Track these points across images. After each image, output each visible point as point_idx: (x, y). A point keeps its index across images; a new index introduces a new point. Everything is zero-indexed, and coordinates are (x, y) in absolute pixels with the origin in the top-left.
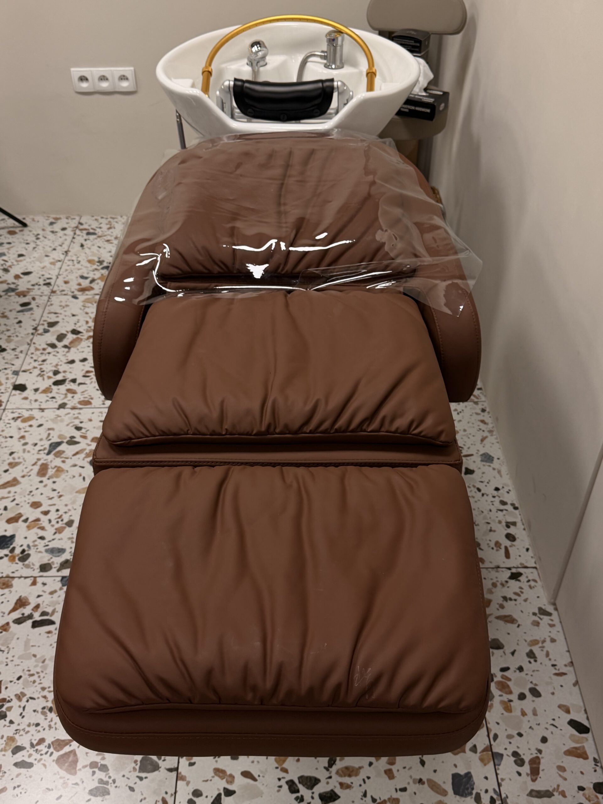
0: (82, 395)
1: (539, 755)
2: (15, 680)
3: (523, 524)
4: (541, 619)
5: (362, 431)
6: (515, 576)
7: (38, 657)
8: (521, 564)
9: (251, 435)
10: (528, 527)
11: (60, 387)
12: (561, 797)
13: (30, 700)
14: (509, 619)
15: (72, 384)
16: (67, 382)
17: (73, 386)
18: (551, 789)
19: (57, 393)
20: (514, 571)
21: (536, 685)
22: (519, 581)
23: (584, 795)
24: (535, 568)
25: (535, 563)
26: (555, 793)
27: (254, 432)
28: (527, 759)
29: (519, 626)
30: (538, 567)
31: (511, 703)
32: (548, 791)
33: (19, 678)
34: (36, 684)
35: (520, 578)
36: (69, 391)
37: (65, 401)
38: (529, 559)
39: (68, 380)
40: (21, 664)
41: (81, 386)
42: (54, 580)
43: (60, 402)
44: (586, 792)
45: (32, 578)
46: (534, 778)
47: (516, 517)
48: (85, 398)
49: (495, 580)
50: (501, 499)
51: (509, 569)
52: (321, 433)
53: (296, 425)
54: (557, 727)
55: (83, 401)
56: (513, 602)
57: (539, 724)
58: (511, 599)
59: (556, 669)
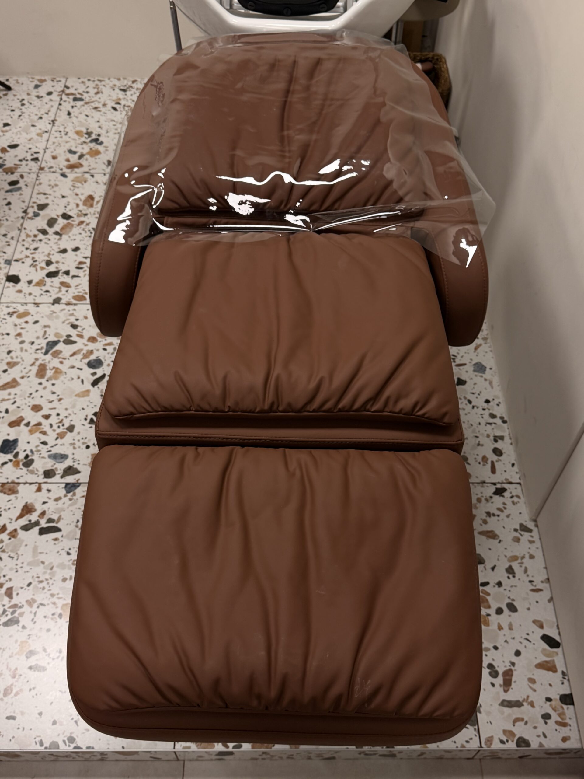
0: (76, 289)
1: (512, 668)
2: (25, 586)
3: (511, 439)
4: (522, 535)
5: (365, 411)
6: (500, 492)
7: (46, 564)
8: (506, 479)
9: (254, 412)
10: (516, 442)
11: (54, 279)
12: (529, 707)
13: (41, 607)
14: (491, 535)
15: (65, 276)
16: (60, 274)
17: (66, 279)
18: (521, 700)
19: (51, 286)
20: (499, 486)
21: (513, 600)
22: (503, 496)
23: (551, 705)
24: (519, 484)
25: (520, 479)
26: (525, 704)
27: (257, 410)
28: (501, 671)
29: (500, 542)
30: (522, 483)
31: (489, 617)
32: (518, 701)
33: (29, 584)
34: (45, 590)
35: (504, 494)
36: (63, 284)
37: (59, 295)
38: (514, 475)
39: (61, 272)
40: (30, 571)
41: (75, 279)
42: (59, 487)
43: (54, 296)
44: (553, 703)
45: (37, 485)
46: (506, 689)
47: (504, 430)
48: (79, 292)
49: (479, 496)
50: (491, 412)
51: (494, 484)
52: (324, 411)
53: (300, 404)
54: (530, 641)
55: (78, 296)
56: (496, 518)
57: (514, 638)
58: (494, 515)
59: (532, 585)
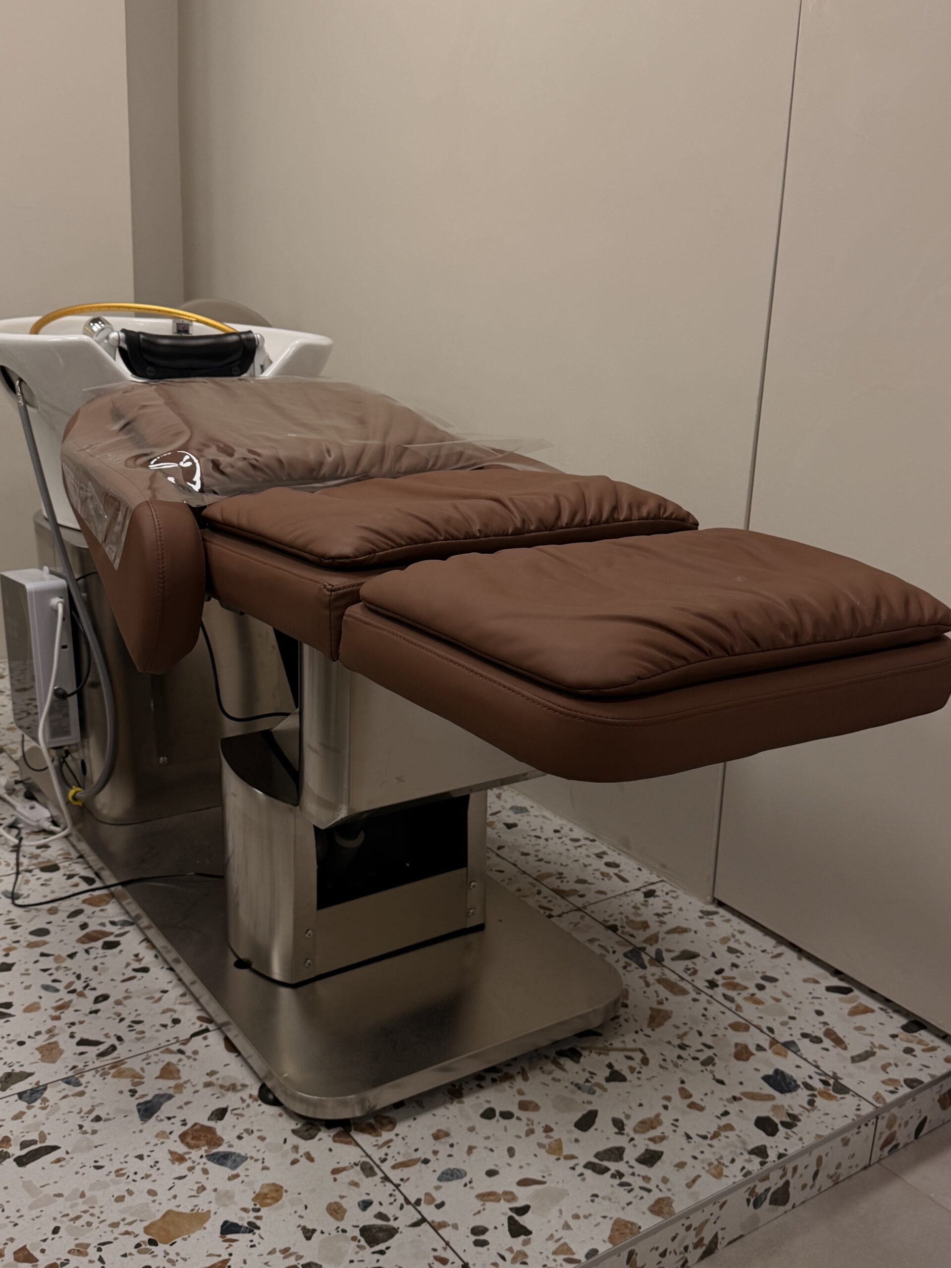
1: (827, 1027)
2: (50, 1235)
3: (614, 851)
4: (712, 919)
6: (650, 894)
7: (66, 1194)
8: (645, 882)
10: (625, 846)
12: (883, 1051)
13: (103, 1247)
14: (680, 931)
18: (868, 1049)
20: (644, 890)
21: (763, 972)
22: (658, 896)
23: (901, 1039)
24: (662, 881)
25: (658, 877)
26: (875, 1050)
28: (820, 1034)
29: (696, 932)
30: (665, 879)
31: (756, 996)
32: (867, 1052)
33: (56, 1230)
34: (94, 1225)
35: (657, 894)
38: (649, 876)
40: (42, 1213)
44: (901, 1036)
46: (843, 1046)
47: (599, 847)
49: (633, 904)
50: (570, 837)
51: (638, 890)
52: (577, 526)
53: (551, 518)
54: (820, 998)
56: (669, 915)
57: (801, 1003)
58: (665, 914)
59: (769, 953)
